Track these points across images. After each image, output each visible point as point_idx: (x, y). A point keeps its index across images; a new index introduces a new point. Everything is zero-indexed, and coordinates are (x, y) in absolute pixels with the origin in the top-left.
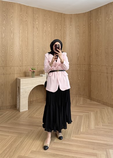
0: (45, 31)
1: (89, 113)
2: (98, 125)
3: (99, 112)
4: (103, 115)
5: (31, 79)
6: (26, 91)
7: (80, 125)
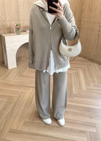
1: (77, 70)
2: (89, 85)
3: (87, 69)
4: (91, 73)
7: (71, 86)
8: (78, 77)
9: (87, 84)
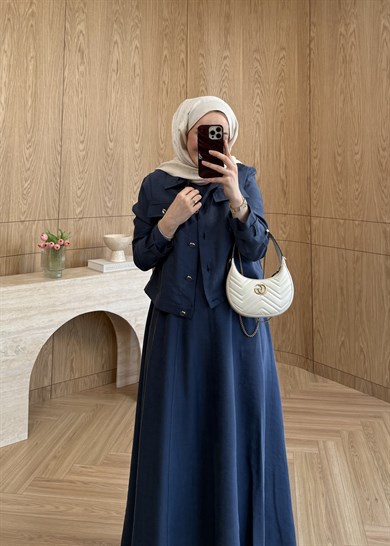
0: (114, 66)
4: (383, 454)
5: (45, 287)
6: (23, 345)
8: (324, 478)
9: (368, 513)
